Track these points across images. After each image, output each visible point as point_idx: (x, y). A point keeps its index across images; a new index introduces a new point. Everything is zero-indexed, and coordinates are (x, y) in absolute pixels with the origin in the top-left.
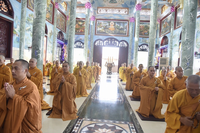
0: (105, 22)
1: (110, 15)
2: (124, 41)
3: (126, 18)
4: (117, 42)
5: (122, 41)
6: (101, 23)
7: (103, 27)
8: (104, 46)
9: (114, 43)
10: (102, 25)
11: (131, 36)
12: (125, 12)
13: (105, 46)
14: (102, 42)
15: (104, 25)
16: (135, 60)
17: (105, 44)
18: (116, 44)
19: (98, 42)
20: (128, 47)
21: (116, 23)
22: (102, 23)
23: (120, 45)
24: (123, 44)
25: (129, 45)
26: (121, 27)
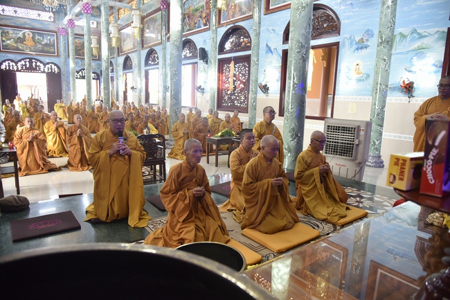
0: (16, 32)
1: (25, 20)
2: (52, 63)
3: (52, 27)
4: (41, 65)
5: (48, 63)
6: (8, 32)
7: (12, 40)
8: (18, 70)
9: (36, 66)
10: (11, 35)
11: (63, 57)
12: (50, 18)
13: (20, 71)
14: (14, 64)
15: (14, 35)
16: (74, 93)
17: (20, 69)
18: (40, 69)
19: (7, 65)
20: (59, 73)
21: (36, 34)
22: (11, 32)
23: (46, 71)
24: (51, 69)
25: (62, 70)
26: (45, 41)
